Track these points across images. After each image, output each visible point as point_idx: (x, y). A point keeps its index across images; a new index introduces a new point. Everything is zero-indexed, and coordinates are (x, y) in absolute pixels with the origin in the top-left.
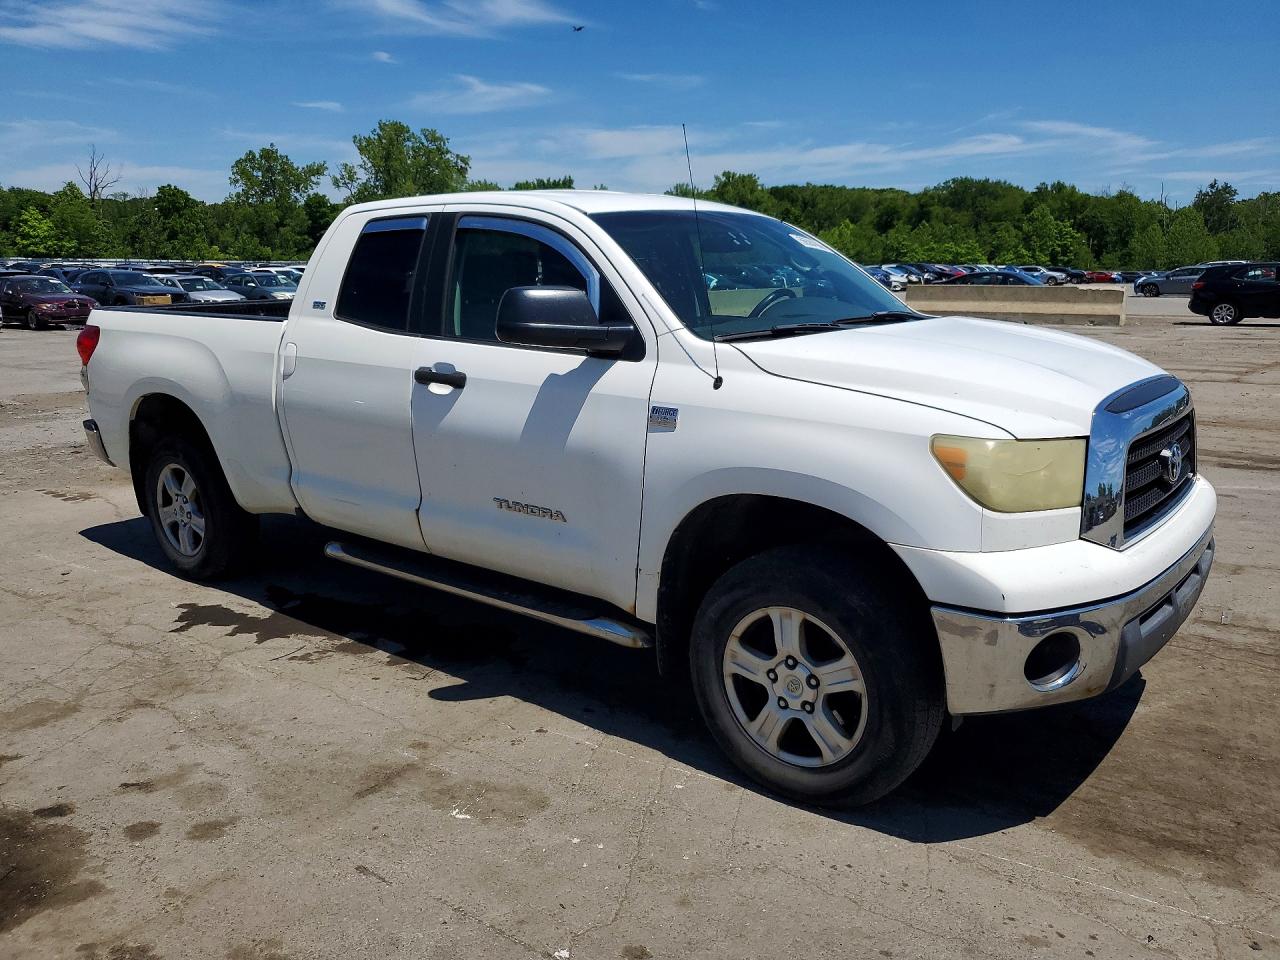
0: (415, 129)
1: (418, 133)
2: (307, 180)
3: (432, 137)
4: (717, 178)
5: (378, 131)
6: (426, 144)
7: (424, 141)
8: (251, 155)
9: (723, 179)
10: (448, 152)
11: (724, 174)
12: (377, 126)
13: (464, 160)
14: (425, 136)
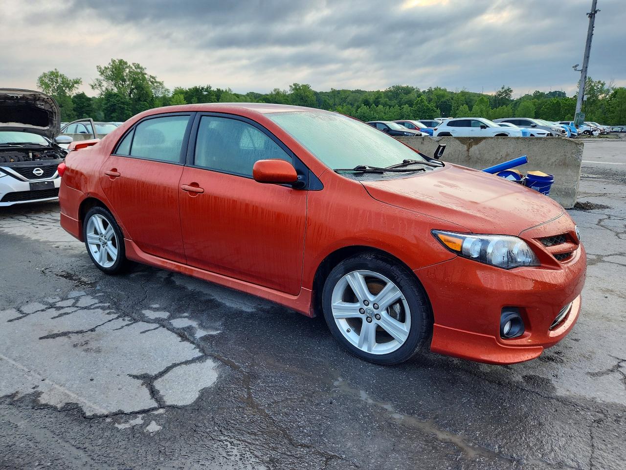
0: (130, 63)
1: (131, 65)
2: (73, 86)
3: (138, 67)
4: (291, 86)
5: (111, 64)
6: (135, 70)
7: (134, 68)
8: (45, 75)
9: (293, 87)
10: (146, 74)
11: (294, 85)
12: (110, 61)
13: (153, 78)
14: (135, 66)
